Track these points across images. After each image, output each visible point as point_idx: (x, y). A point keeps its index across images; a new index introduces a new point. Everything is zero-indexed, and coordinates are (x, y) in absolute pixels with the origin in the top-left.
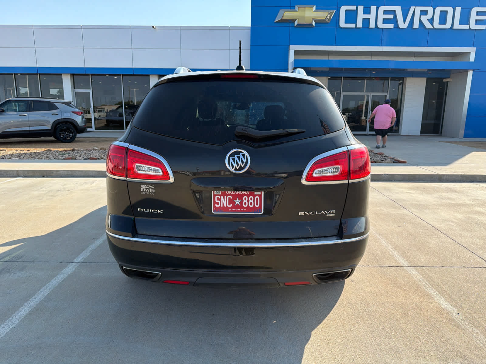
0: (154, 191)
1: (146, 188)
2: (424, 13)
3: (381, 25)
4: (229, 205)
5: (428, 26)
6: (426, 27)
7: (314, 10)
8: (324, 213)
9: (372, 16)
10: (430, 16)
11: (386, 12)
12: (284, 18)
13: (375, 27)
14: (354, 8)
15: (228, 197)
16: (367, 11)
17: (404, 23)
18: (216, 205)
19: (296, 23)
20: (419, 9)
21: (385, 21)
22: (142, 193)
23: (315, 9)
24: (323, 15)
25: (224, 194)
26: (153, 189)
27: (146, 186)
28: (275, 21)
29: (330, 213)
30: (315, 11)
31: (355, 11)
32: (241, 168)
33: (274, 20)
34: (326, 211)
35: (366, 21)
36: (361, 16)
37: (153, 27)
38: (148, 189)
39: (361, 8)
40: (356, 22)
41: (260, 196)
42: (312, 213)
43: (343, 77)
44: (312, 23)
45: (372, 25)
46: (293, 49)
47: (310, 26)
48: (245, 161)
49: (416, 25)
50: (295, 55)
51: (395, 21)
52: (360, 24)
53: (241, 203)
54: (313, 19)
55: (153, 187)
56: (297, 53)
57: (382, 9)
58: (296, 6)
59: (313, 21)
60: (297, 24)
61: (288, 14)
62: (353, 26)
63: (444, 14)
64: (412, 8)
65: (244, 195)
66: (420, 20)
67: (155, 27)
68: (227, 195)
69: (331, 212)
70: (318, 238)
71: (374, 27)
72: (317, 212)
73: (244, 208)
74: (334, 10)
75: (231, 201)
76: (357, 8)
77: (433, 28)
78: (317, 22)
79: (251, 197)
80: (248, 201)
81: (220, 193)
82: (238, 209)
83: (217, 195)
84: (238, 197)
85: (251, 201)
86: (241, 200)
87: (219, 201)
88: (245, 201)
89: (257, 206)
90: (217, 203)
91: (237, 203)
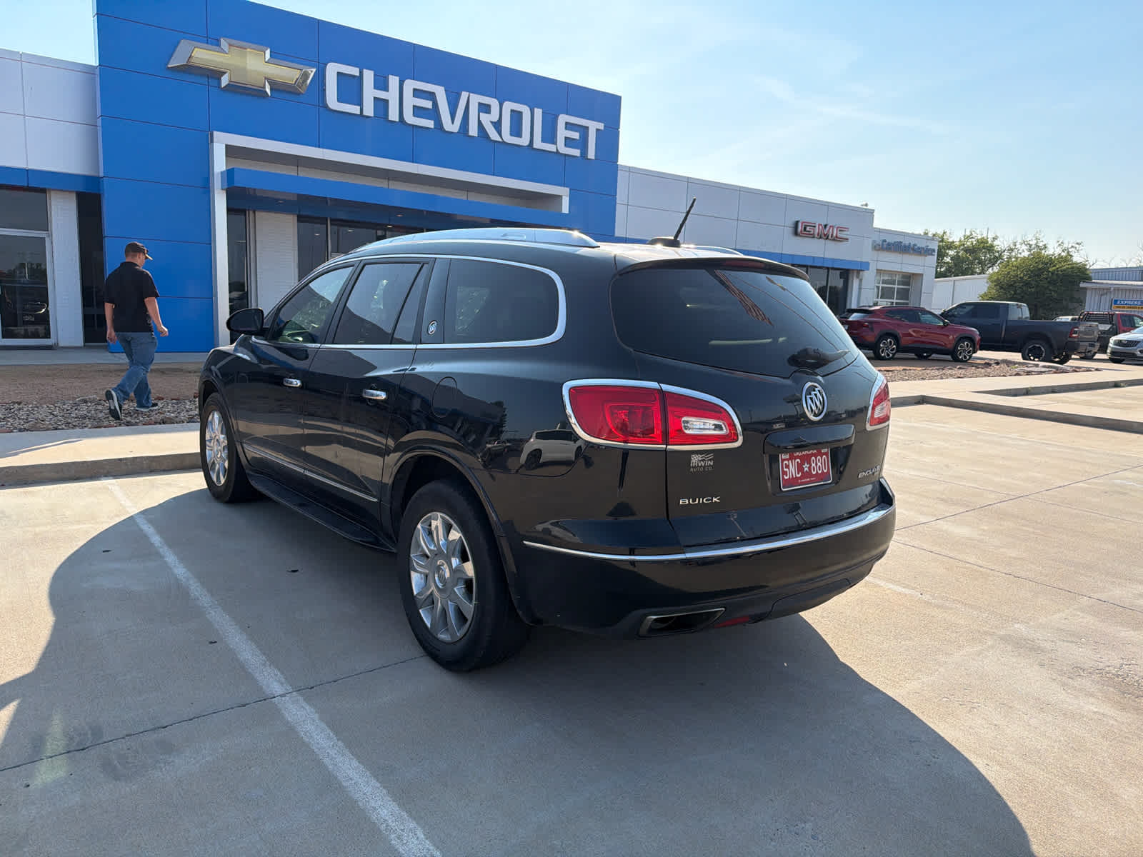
0: (712, 464)
1: (700, 459)
2: (485, 108)
3: (410, 118)
4: (798, 474)
5: (494, 135)
6: (491, 136)
7: (267, 60)
9: (392, 96)
10: (494, 116)
11: (417, 93)
12: (194, 62)
13: (400, 121)
14: (354, 71)
15: (797, 460)
16: (382, 84)
17: (453, 123)
18: (785, 476)
19: (225, 81)
20: (476, 99)
21: (418, 111)
22: (692, 469)
23: (269, 57)
24: (288, 74)
25: (792, 458)
26: (710, 460)
27: (700, 457)
28: (169, 66)
30: (269, 60)
31: (356, 79)
33: (168, 63)
35: (381, 104)
36: (369, 93)
38: (703, 460)
39: (369, 76)
40: (360, 103)
41: (827, 454)
43: (331, 220)
44: (264, 87)
45: (393, 115)
46: (221, 142)
47: (260, 93)
49: (473, 131)
50: (226, 156)
51: (434, 113)
52: (369, 110)
53: (810, 468)
54: (266, 78)
55: (711, 456)
56: (231, 151)
57: (410, 85)
58: (222, 40)
59: (267, 83)
60: (227, 83)
61: (203, 55)
62: (355, 109)
63: (516, 117)
64: (464, 95)
65: (813, 455)
66: (480, 123)
68: (796, 458)
71: (397, 119)
73: (814, 476)
74: (313, 67)
75: (800, 469)
76: (361, 73)
77: (500, 140)
78: (275, 86)
79: (819, 457)
80: (816, 464)
81: (788, 456)
82: (808, 480)
83: (785, 460)
84: (806, 459)
85: (819, 464)
86: (809, 463)
87: (787, 470)
88: (813, 465)
89: (825, 471)
90: (785, 473)
91: (806, 469)
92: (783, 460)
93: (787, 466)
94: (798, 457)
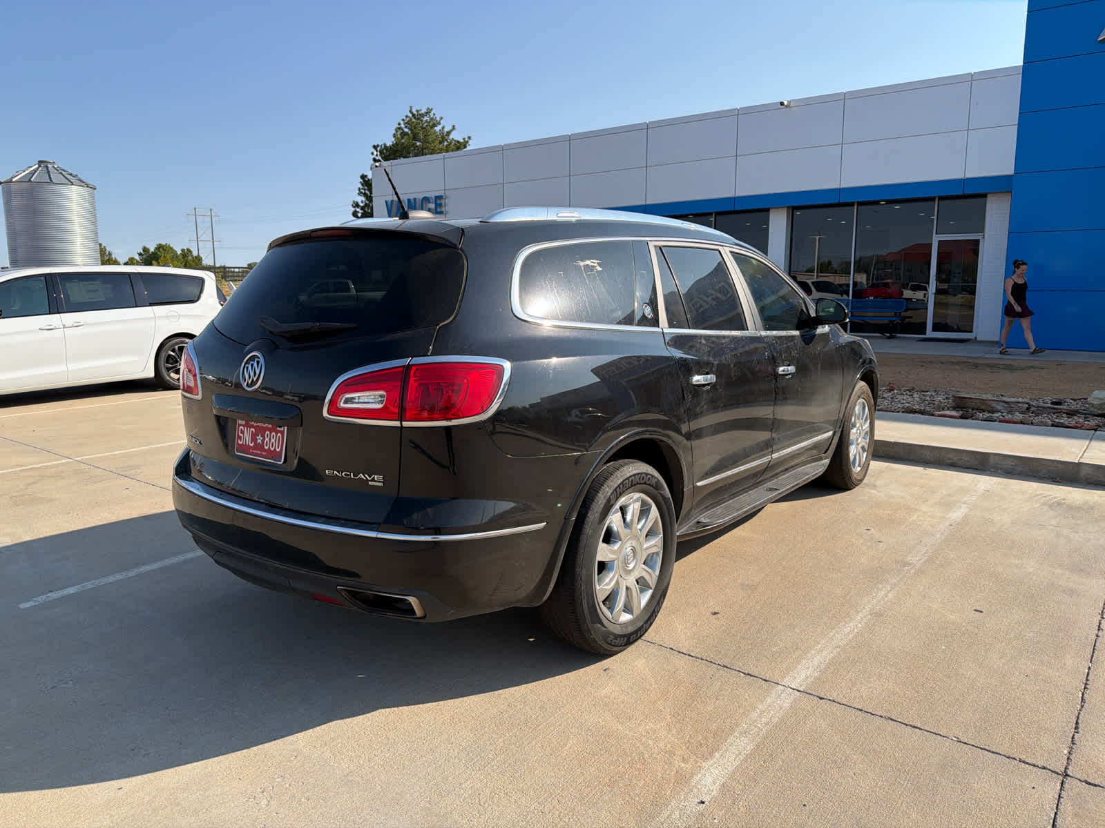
4: (251, 443)
8: (364, 478)
15: (252, 429)
18: (239, 441)
25: (247, 425)
29: (373, 480)
32: (253, 383)
34: (366, 476)
37: (782, 104)
41: (282, 433)
42: (345, 474)
48: (258, 372)
53: (263, 441)
65: (268, 429)
67: (786, 103)
68: (251, 427)
69: (376, 478)
70: (329, 519)
72: (352, 474)
73: (265, 451)
75: (254, 439)
79: (273, 433)
80: (270, 439)
81: (244, 422)
82: (259, 452)
83: (241, 425)
84: (261, 431)
85: (273, 440)
86: (263, 436)
87: (242, 435)
88: (267, 439)
89: (278, 450)
90: (240, 438)
91: (259, 441)
92: (240, 425)
93: (243, 432)
94: (253, 426)
